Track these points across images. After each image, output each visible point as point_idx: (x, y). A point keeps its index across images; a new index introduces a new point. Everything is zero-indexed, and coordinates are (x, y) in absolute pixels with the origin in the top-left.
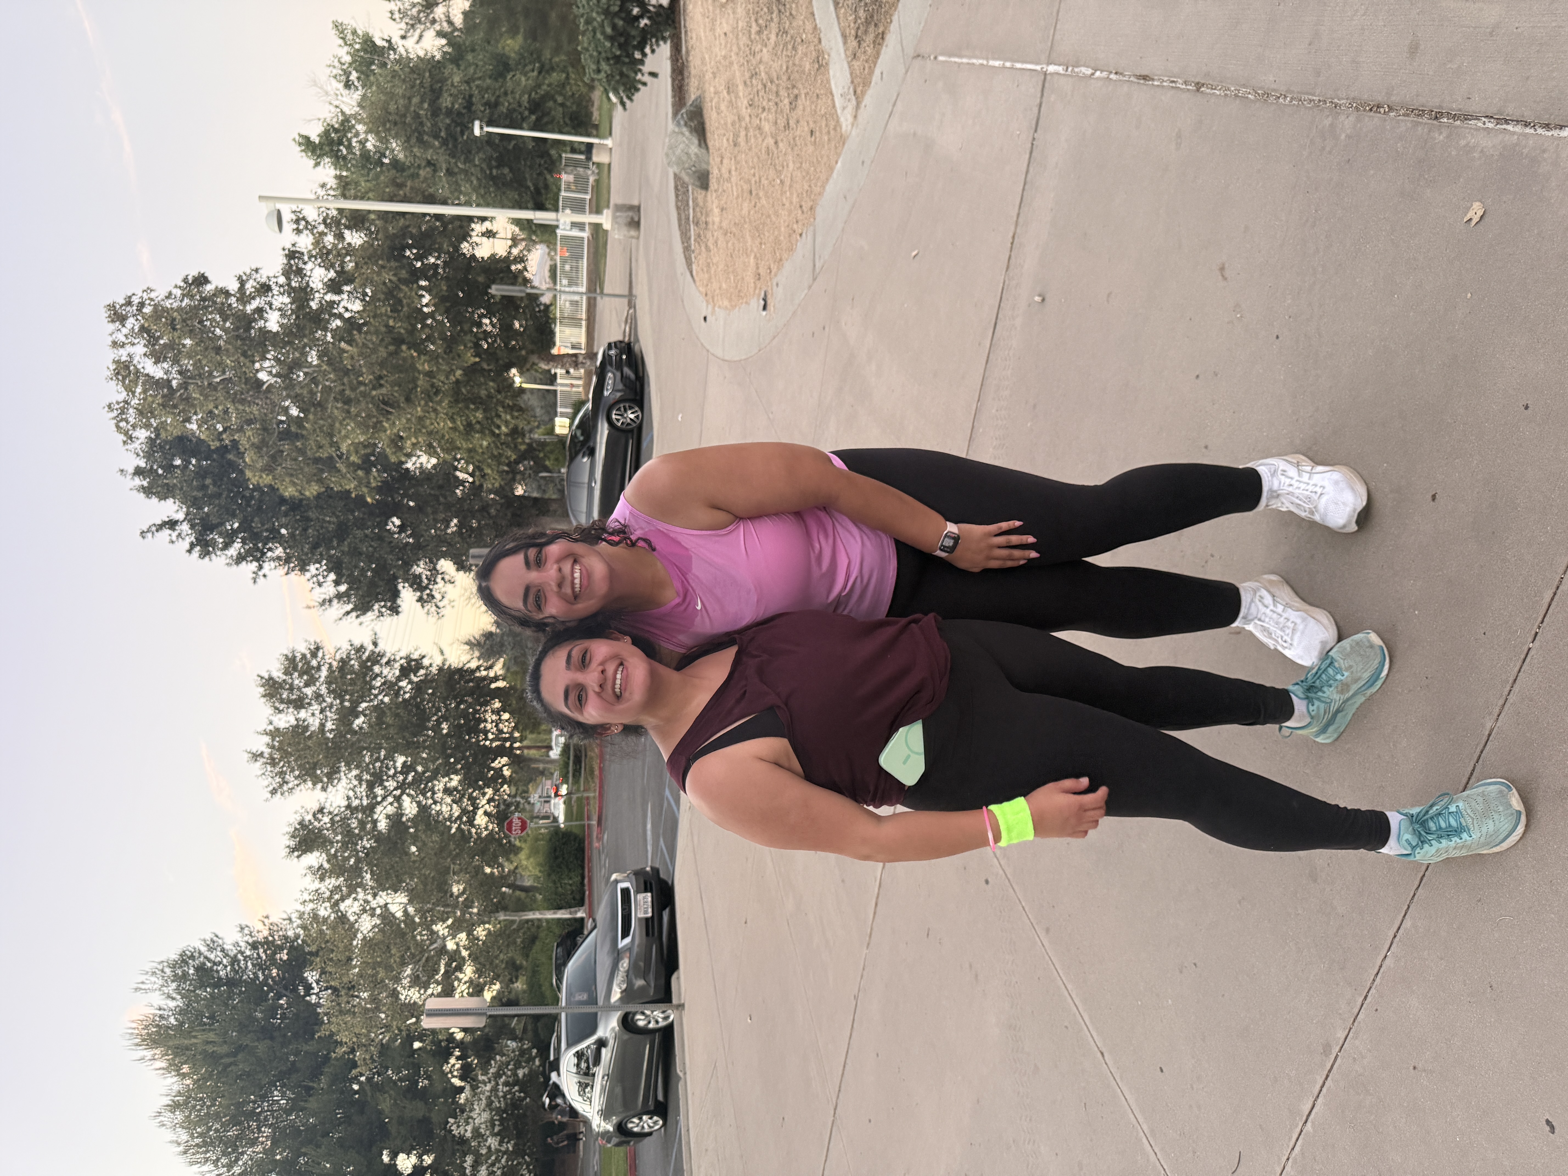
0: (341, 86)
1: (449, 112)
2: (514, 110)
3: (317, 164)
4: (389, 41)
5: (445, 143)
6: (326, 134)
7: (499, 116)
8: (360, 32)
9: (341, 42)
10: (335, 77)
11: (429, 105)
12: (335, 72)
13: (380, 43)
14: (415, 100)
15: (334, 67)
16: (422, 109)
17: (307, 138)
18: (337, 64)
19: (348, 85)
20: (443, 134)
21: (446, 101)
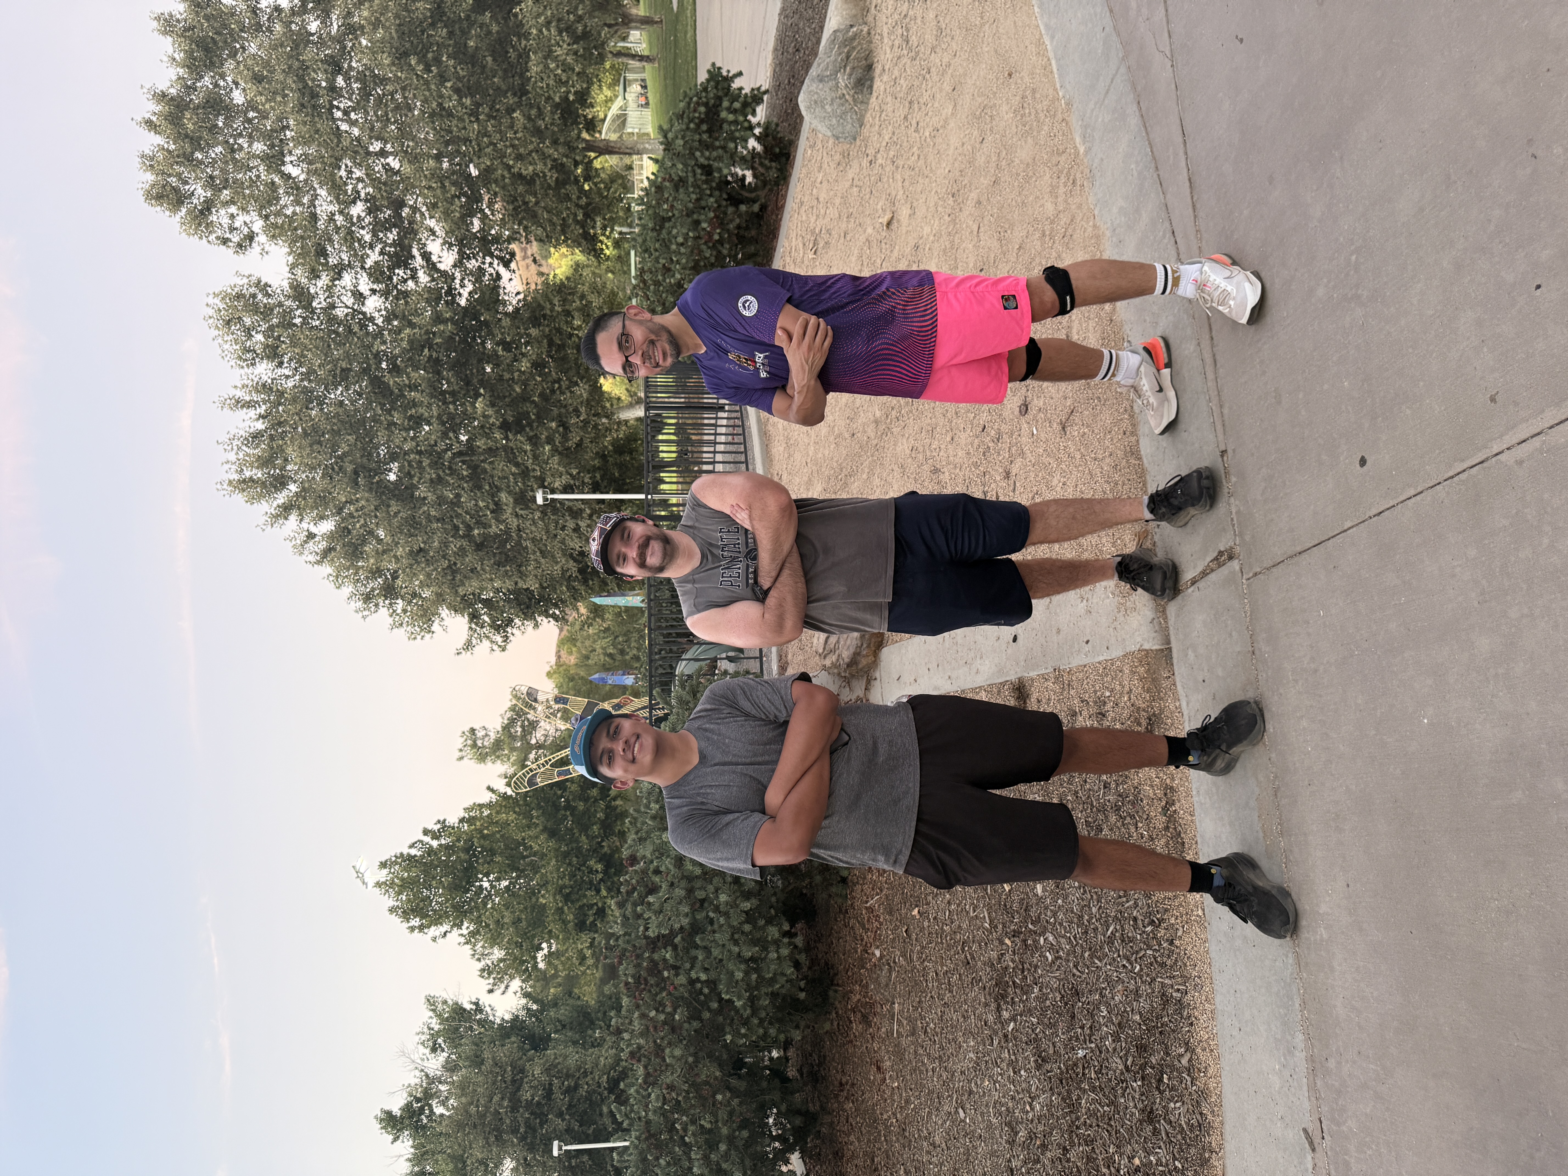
0: (427, 1051)
1: (529, 1103)
2: (594, 1091)
3: (396, 1139)
4: (477, 1004)
5: (523, 1138)
6: (407, 1108)
7: (579, 1100)
8: (450, 1002)
9: (431, 1014)
10: (423, 1044)
11: (510, 1101)
12: (424, 1037)
13: (468, 1006)
14: (496, 1099)
15: (423, 1033)
16: (503, 1107)
17: (389, 1113)
18: (426, 1030)
19: (434, 1050)
20: (522, 1130)
21: (526, 1095)
